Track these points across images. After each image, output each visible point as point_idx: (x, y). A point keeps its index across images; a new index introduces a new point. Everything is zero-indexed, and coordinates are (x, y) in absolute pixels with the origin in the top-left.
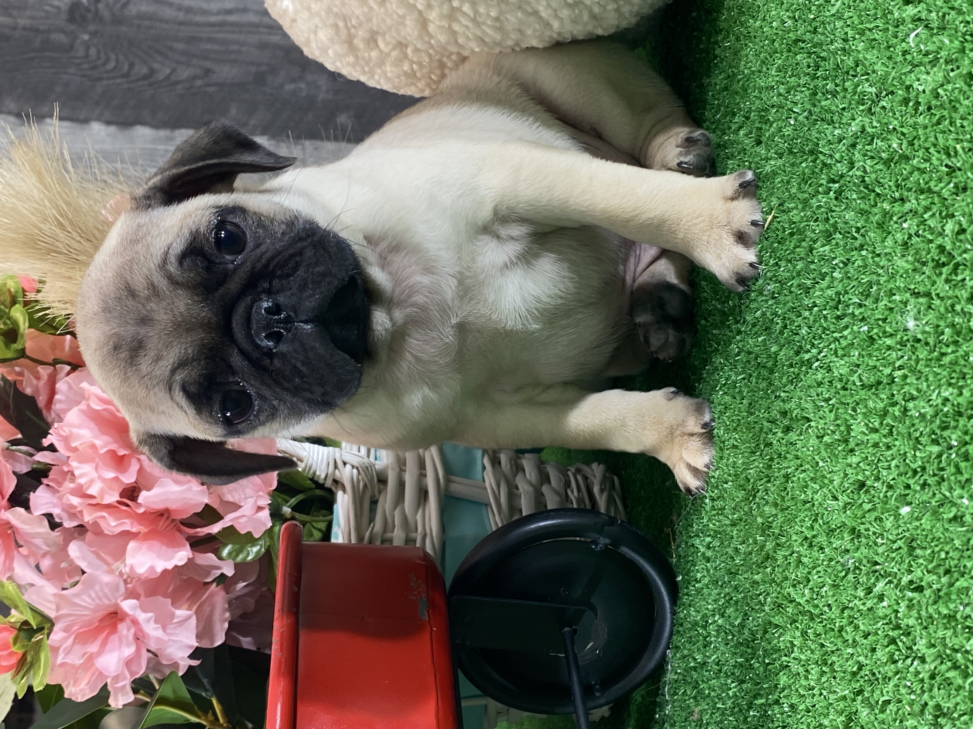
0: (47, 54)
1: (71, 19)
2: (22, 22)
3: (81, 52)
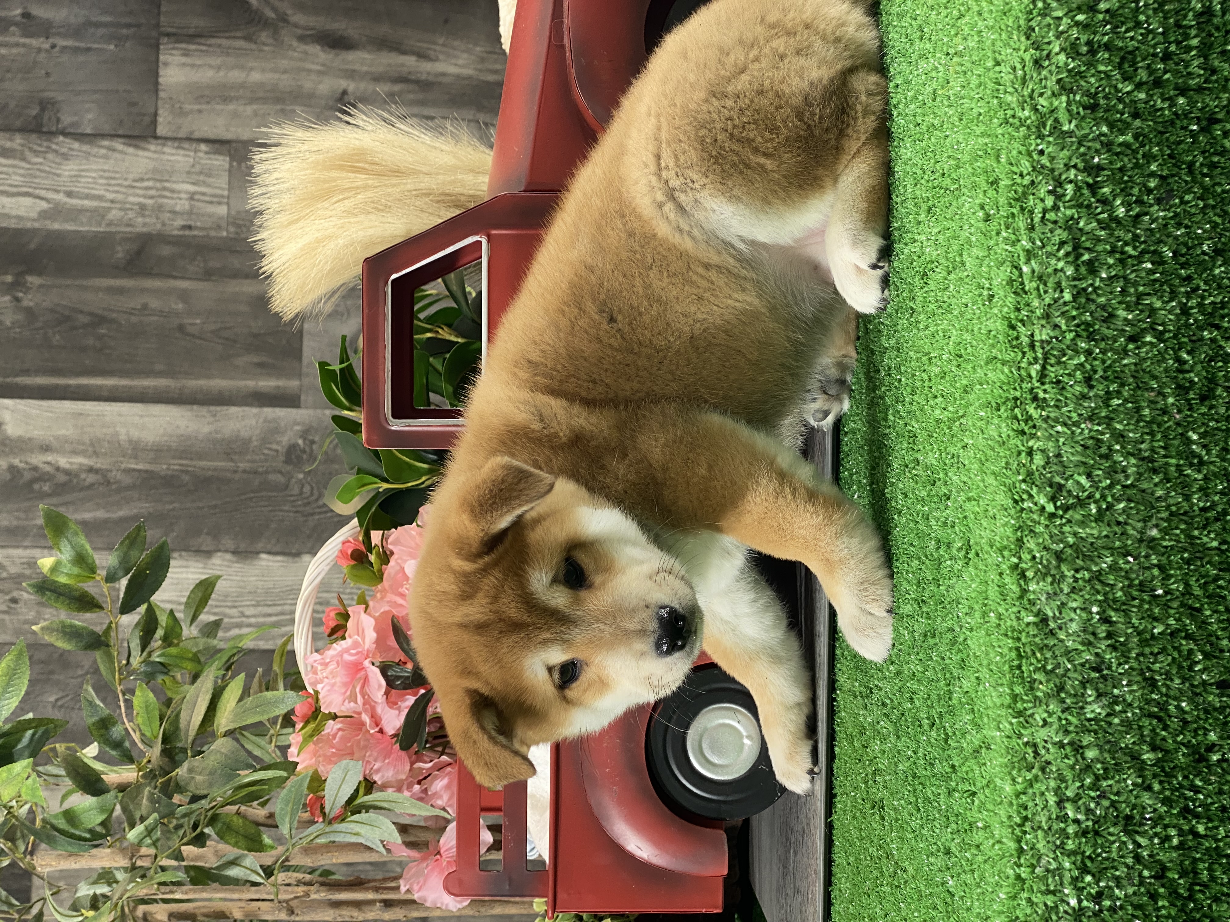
0: (264, 494)
1: (288, 461)
2: (242, 465)
3: (296, 491)
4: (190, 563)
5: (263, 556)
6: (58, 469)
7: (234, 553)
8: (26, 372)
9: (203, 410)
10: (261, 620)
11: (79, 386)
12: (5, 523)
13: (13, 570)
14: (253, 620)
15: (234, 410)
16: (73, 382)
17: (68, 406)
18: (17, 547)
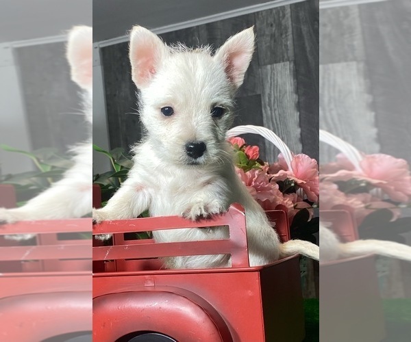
4: (293, 87)
5: (298, 113)
7: (299, 102)
10: (274, 117)
12: (300, 14)
13: (283, 22)
14: (273, 114)
18: (292, 21)
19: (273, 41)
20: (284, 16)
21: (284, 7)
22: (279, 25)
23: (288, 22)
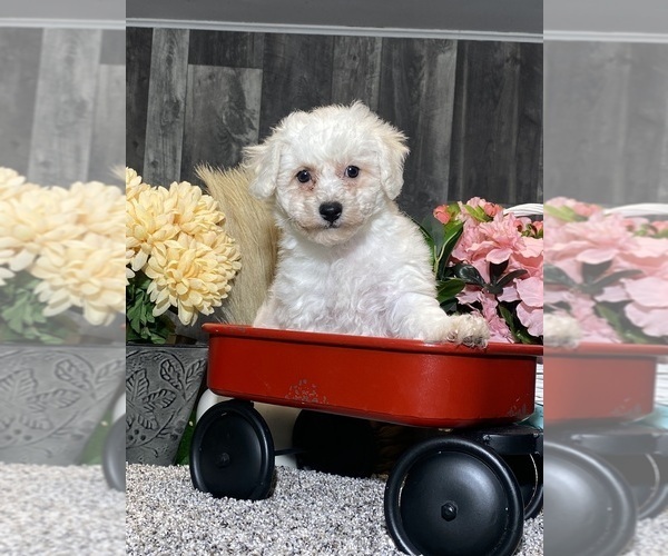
1: (421, 194)
2: (419, 171)
6: (420, 80)
8: (470, 64)
9: (448, 152)
11: (462, 90)
12: (394, 54)
13: (370, 58)
15: (448, 167)
16: (465, 87)
17: (452, 85)
18: (382, 59)
19: (352, 80)
20: (373, 50)
21: (374, 38)
22: (365, 60)
23: (376, 58)
